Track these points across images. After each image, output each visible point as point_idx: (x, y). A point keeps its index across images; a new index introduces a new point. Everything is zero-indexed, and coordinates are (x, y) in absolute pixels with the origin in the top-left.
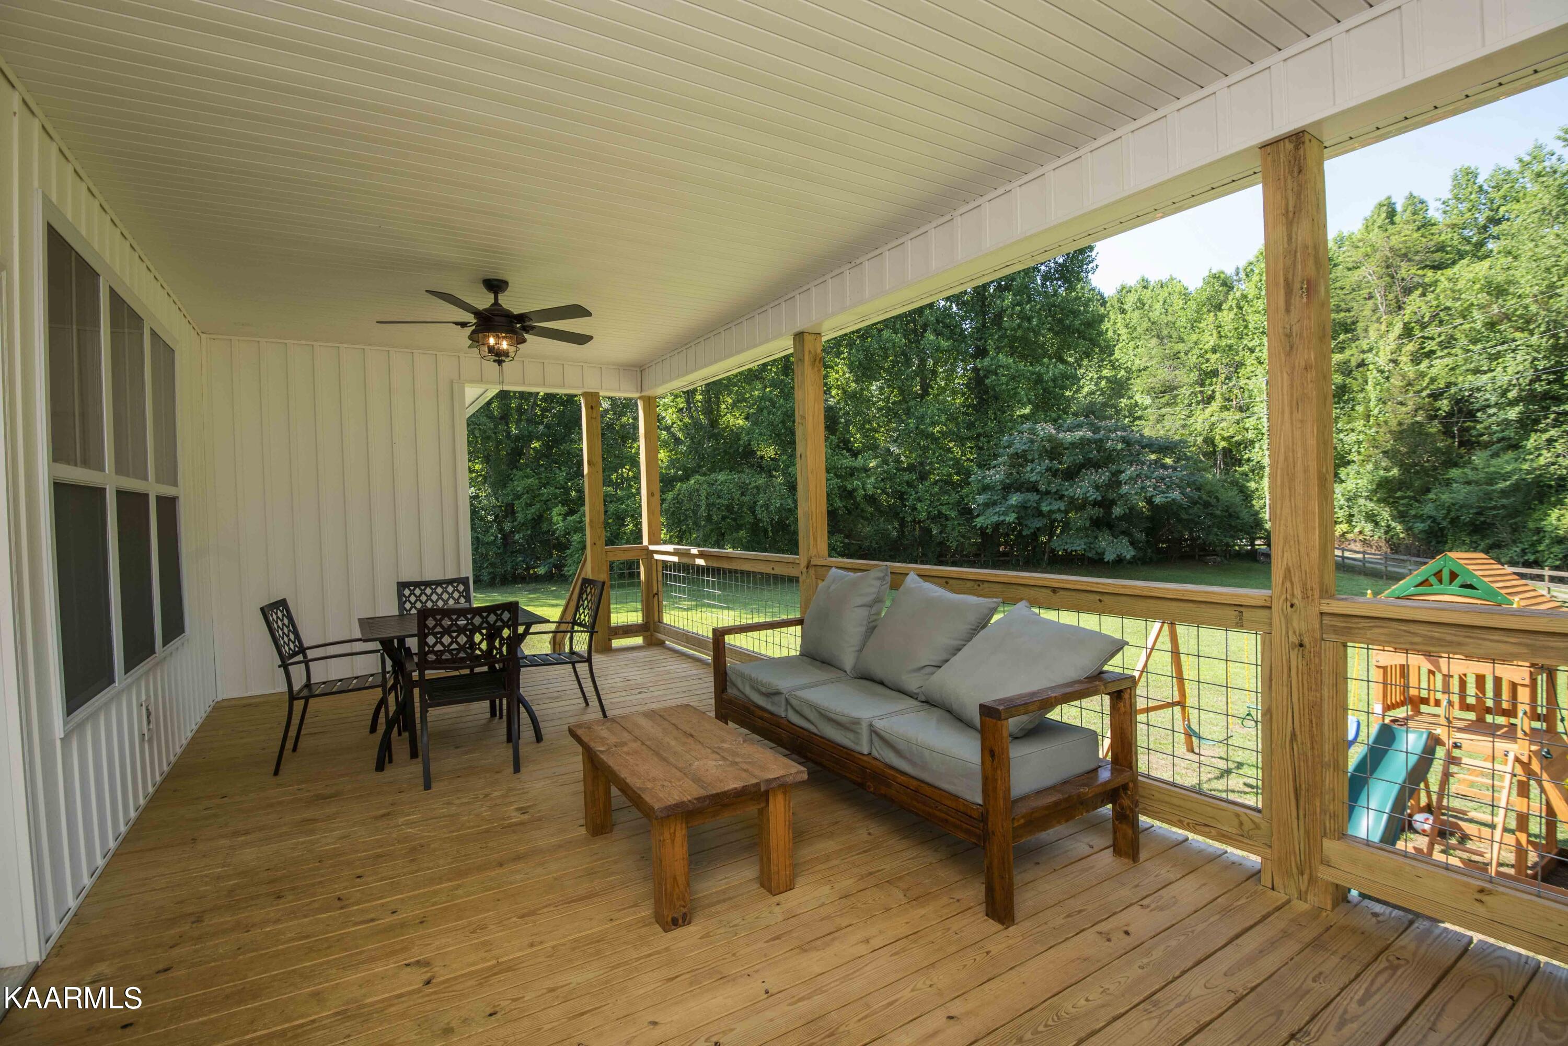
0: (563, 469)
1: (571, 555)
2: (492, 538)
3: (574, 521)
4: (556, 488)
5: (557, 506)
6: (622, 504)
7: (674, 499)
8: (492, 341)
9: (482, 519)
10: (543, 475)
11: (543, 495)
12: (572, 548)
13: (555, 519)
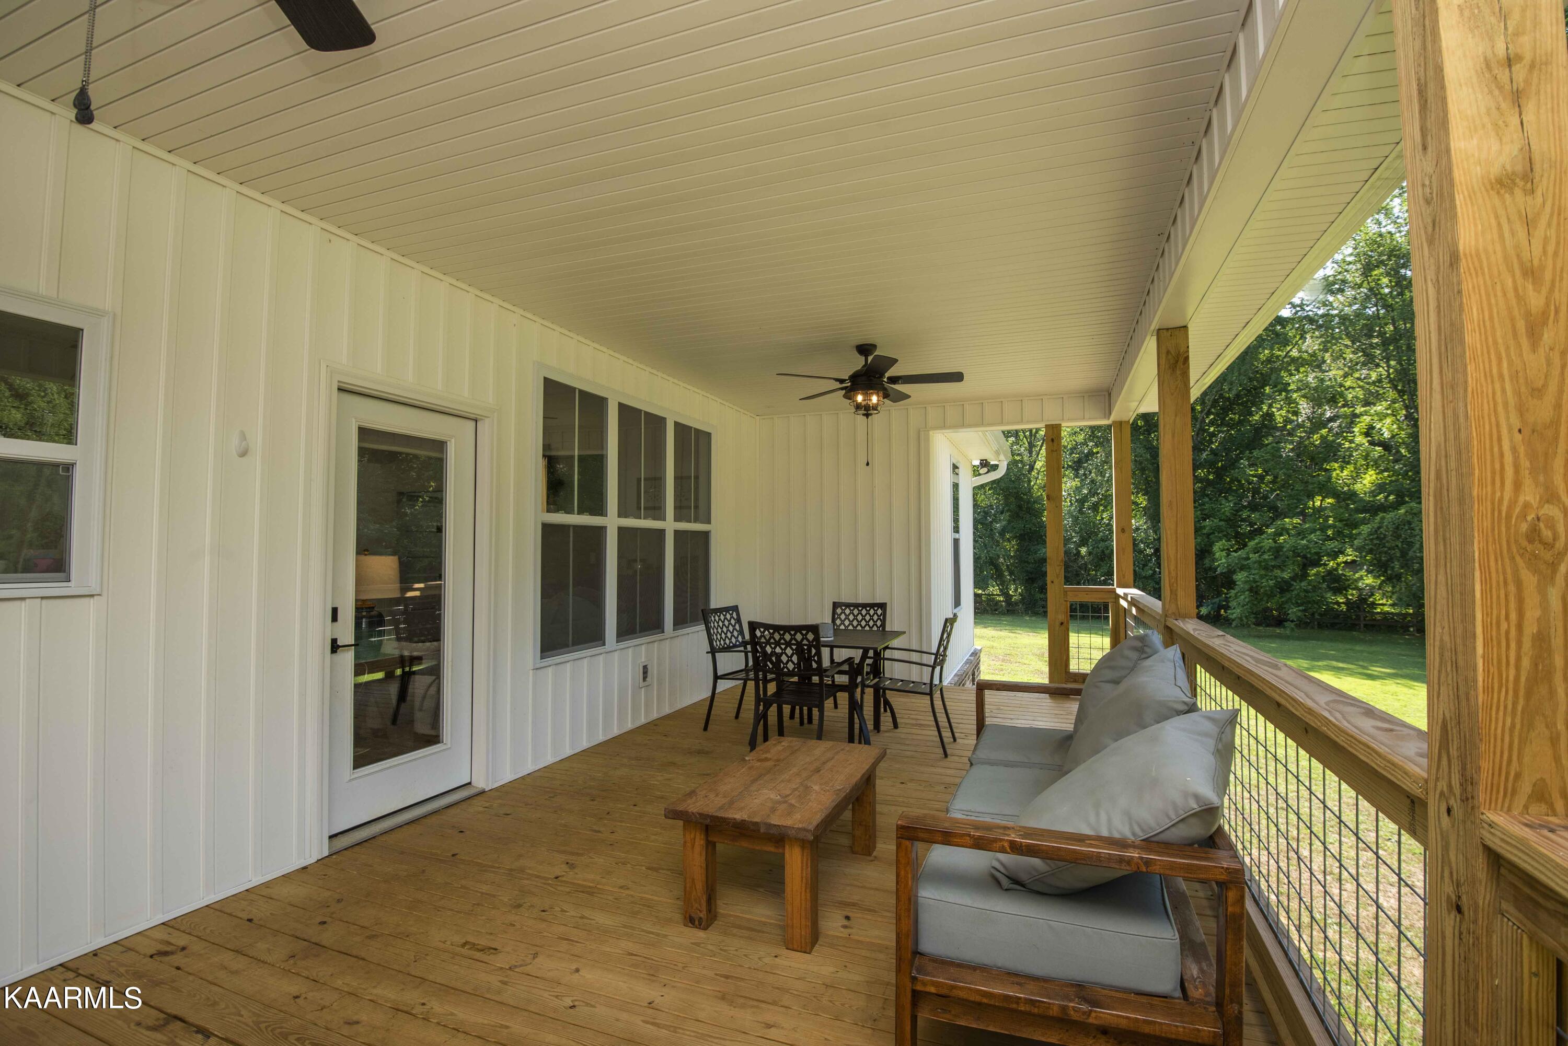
0: (1230, 498)
1: (1236, 597)
2: (1151, 572)
3: (1240, 558)
4: (1221, 520)
5: (1221, 539)
6: (1302, 539)
7: (1370, 534)
8: (860, 398)
9: (1141, 552)
10: (1207, 506)
11: (1204, 527)
12: (1237, 588)
13: (1217, 555)
